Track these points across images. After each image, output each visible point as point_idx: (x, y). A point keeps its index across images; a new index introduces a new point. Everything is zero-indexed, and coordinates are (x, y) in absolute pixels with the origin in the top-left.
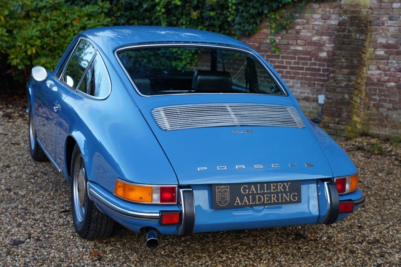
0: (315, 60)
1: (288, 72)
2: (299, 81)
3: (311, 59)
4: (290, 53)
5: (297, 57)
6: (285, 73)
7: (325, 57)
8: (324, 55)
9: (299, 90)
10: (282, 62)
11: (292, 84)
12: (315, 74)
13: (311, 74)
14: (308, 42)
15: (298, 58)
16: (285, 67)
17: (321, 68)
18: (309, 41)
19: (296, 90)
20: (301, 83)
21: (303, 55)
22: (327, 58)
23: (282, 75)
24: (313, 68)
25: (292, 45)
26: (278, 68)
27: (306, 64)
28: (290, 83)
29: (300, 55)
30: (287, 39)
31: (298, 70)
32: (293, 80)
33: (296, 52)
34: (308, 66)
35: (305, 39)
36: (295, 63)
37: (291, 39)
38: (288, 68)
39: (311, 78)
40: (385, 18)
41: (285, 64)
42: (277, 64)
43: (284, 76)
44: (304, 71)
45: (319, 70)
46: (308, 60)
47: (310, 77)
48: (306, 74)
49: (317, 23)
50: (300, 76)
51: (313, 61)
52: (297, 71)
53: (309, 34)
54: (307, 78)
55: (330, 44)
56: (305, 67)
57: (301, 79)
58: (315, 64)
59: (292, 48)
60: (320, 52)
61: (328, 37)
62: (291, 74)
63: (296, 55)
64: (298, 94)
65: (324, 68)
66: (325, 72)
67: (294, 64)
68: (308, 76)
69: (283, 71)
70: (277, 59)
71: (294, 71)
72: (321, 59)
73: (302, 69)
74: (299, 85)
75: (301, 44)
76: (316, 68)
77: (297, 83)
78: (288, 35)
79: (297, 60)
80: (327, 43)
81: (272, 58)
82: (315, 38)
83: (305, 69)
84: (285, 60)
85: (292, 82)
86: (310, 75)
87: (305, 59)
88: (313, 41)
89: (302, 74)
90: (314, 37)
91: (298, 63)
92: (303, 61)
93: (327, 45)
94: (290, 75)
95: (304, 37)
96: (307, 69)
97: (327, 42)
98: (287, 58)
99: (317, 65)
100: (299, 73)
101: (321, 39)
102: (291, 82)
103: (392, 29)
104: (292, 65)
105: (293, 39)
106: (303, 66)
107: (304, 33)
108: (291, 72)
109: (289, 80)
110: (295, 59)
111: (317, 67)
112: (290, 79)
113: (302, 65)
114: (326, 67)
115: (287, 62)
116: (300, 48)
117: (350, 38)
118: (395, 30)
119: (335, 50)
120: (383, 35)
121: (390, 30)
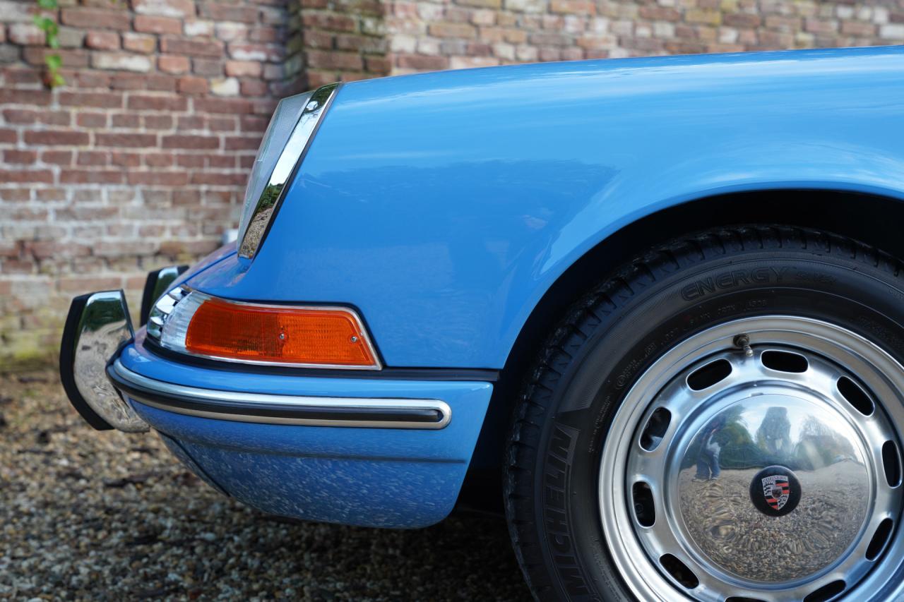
0: (198, 106)
1: (94, 158)
2: (139, 188)
3: (183, 107)
4: (97, 82)
5: (126, 95)
6: (79, 163)
7: (232, 96)
8: (228, 88)
9: (137, 224)
10: (65, 118)
11: (110, 200)
12: (200, 158)
13: (182, 161)
14: (169, 42)
15: (132, 101)
16: (78, 139)
17: (222, 136)
18: (173, 38)
19: (125, 222)
20: (147, 196)
21: (150, 89)
22: (240, 100)
23: (66, 168)
24: (193, 138)
25: (106, 50)
26: (48, 143)
27: (165, 122)
28: (100, 200)
29: (141, 88)
30: (82, 28)
31: (134, 146)
32: (113, 188)
33: (117, 79)
34: (171, 132)
35: (158, 29)
36: (118, 121)
37: (98, 28)
38: (92, 139)
39: (183, 175)
41: (74, 127)
42: (38, 127)
43: (74, 172)
44: (156, 150)
45: (214, 143)
46: (172, 109)
47: (181, 170)
48: (168, 160)
50: (143, 168)
51: (190, 112)
52: (129, 151)
53: (171, 12)
54: (170, 175)
55: (248, 50)
56: (161, 134)
57: (148, 179)
58: (198, 122)
59: (104, 61)
60: (213, 80)
61: (241, 27)
62: (103, 163)
63: (122, 89)
64: (134, 237)
65: (230, 134)
66: (235, 149)
67: (115, 125)
68: (174, 169)
69: (69, 154)
70: (39, 104)
71: (117, 150)
72: (218, 105)
73: (151, 141)
74: (137, 203)
75: (142, 47)
76: (202, 139)
77: (131, 197)
78: (83, 10)
79: (123, 111)
80: (238, 48)
81: (12, 101)
82: (197, 28)
83: (159, 141)
84: (73, 111)
85: (109, 192)
86: (180, 164)
87: (160, 104)
88: (186, 39)
89: (150, 161)
90: (192, 24)
91: (132, 121)
92: (154, 113)
93: (239, 54)
94: (98, 169)
95: (154, 23)
96: (168, 142)
97: (240, 41)
98: (86, 100)
99: (206, 124)
100: (135, 159)
101: (216, 33)
102: (104, 195)
103: (428, 10)
104: (109, 129)
105: (109, 29)
106: (151, 132)
107: (151, 7)
108: (103, 155)
109: (94, 187)
110: (118, 103)
111: (206, 133)
112: (101, 183)
113: (147, 126)
114: (237, 133)
115: (82, 119)
116: (140, 64)
117: (348, 28)
118: (437, 13)
119: (312, 67)
120: (408, 25)
121: (423, 14)
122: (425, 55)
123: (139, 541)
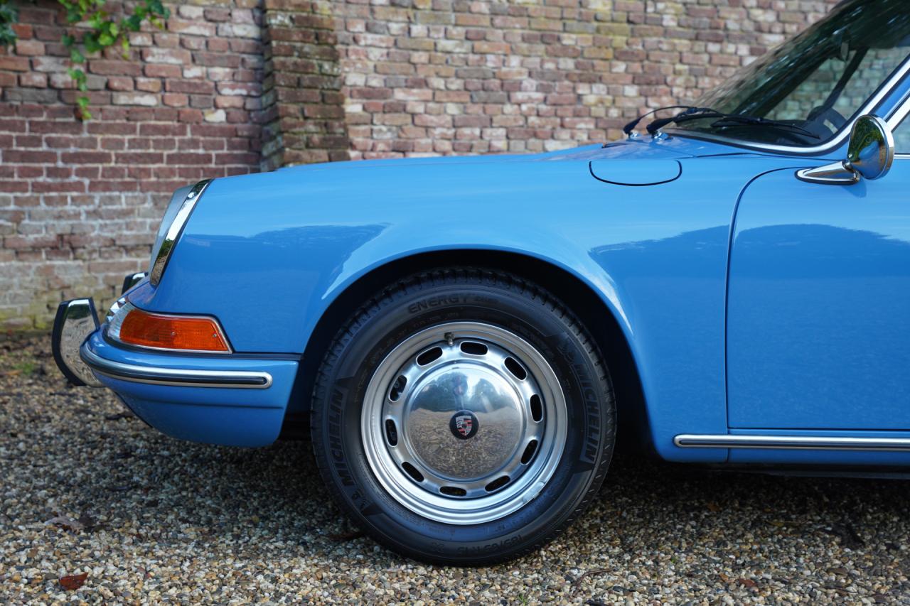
0: (194, 131)
1: (115, 172)
2: (149, 194)
3: (183, 133)
4: (117, 115)
5: (139, 124)
6: (103, 176)
7: (221, 122)
8: (218, 117)
9: (149, 221)
10: (92, 143)
11: (127, 204)
12: (197, 170)
13: (183, 173)
14: (171, 83)
15: (143, 127)
16: (103, 158)
17: (213, 153)
18: (175, 80)
19: (139, 220)
20: (156, 200)
21: (156, 119)
22: (227, 125)
23: (93, 180)
24: (191, 155)
25: (124, 91)
26: (80, 162)
27: (170, 144)
28: (121, 204)
29: (151, 120)
30: (105, 75)
31: (145, 162)
32: (130, 194)
33: (132, 112)
34: (175, 151)
35: (163, 74)
36: (133, 143)
37: (117, 75)
38: (114, 158)
39: (184, 183)
40: (359, 27)
41: (99, 149)
42: (72, 149)
43: (100, 182)
44: (164, 165)
45: (208, 159)
46: (175, 134)
47: (182, 179)
48: (172, 172)
49: (193, 30)
50: (153, 179)
51: (189, 136)
52: (141, 166)
53: (173, 61)
54: (173, 183)
55: (233, 88)
56: (166, 153)
57: (156, 187)
58: (195, 144)
59: (122, 99)
60: (206, 111)
61: (228, 70)
62: (122, 176)
63: (136, 120)
64: (147, 231)
65: (220, 152)
66: (224, 163)
67: (130, 148)
68: (176, 179)
69: (97, 169)
70: (73, 133)
71: (132, 166)
72: (210, 130)
73: (159, 158)
74: (148, 205)
75: (151, 88)
76: (198, 155)
77: (144, 201)
78: (106, 61)
79: (137, 136)
80: (225, 86)
81: (52, 131)
82: (193, 72)
83: (165, 158)
84: (99, 137)
85: (126, 197)
86: (180, 176)
87: (165, 130)
88: (185, 80)
89: (158, 174)
90: (189, 69)
91: (145, 144)
92: (161, 137)
93: (226, 91)
94: (119, 180)
95: (160, 69)
96: (171, 159)
97: (227, 81)
98: (108, 129)
99: (201, 145)
100: (147, 172)
101: (208, 75)
102: (123, 200)
103: (375, 54)
104: (126, 150)
105: (126, 75)
106: (159, 151)
107: (157, 57)
108: (123, 169)
109: (116, 194)
110: (133, 130)
111: (201, 151)
112: (121, 191)
113: (155, 148)
114: (225, 151)
115: (105, 143)
116: (149, 101)
117: (310, 70)
118: (382, 56)
119: (281, 101)
120: (359, 65)
121: (371, 56)
122: (374, 88)
123: (119, 456)
